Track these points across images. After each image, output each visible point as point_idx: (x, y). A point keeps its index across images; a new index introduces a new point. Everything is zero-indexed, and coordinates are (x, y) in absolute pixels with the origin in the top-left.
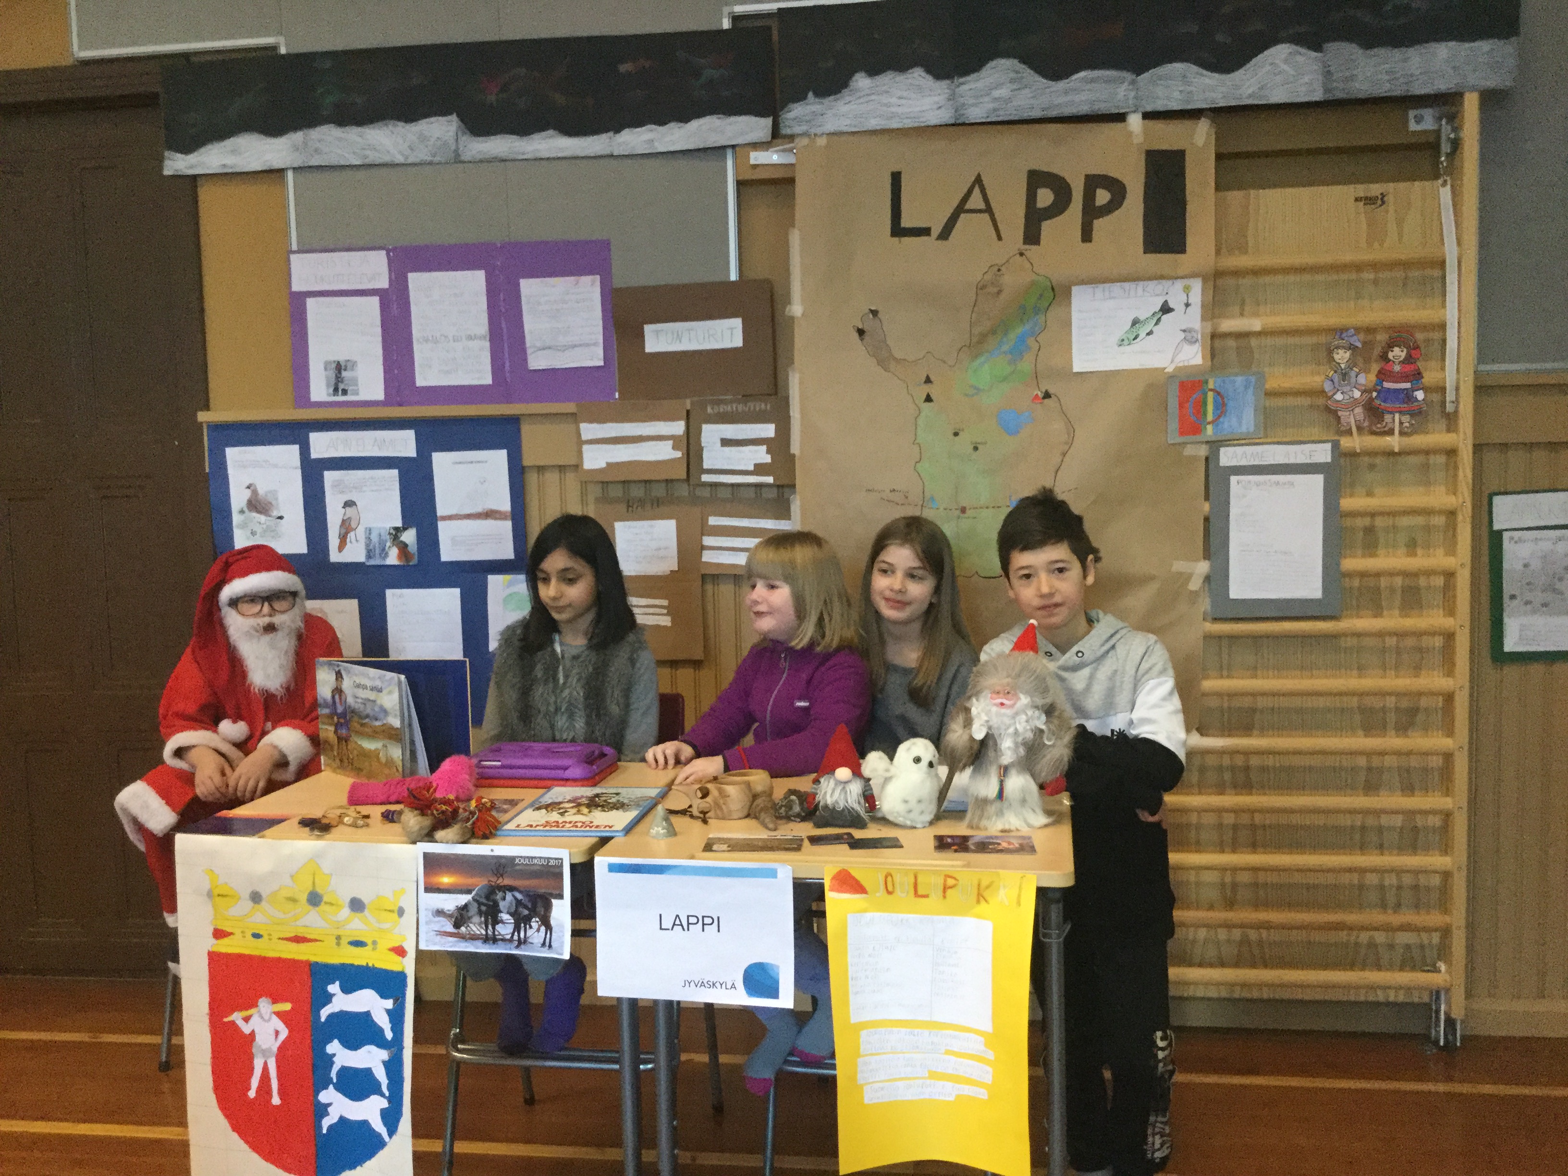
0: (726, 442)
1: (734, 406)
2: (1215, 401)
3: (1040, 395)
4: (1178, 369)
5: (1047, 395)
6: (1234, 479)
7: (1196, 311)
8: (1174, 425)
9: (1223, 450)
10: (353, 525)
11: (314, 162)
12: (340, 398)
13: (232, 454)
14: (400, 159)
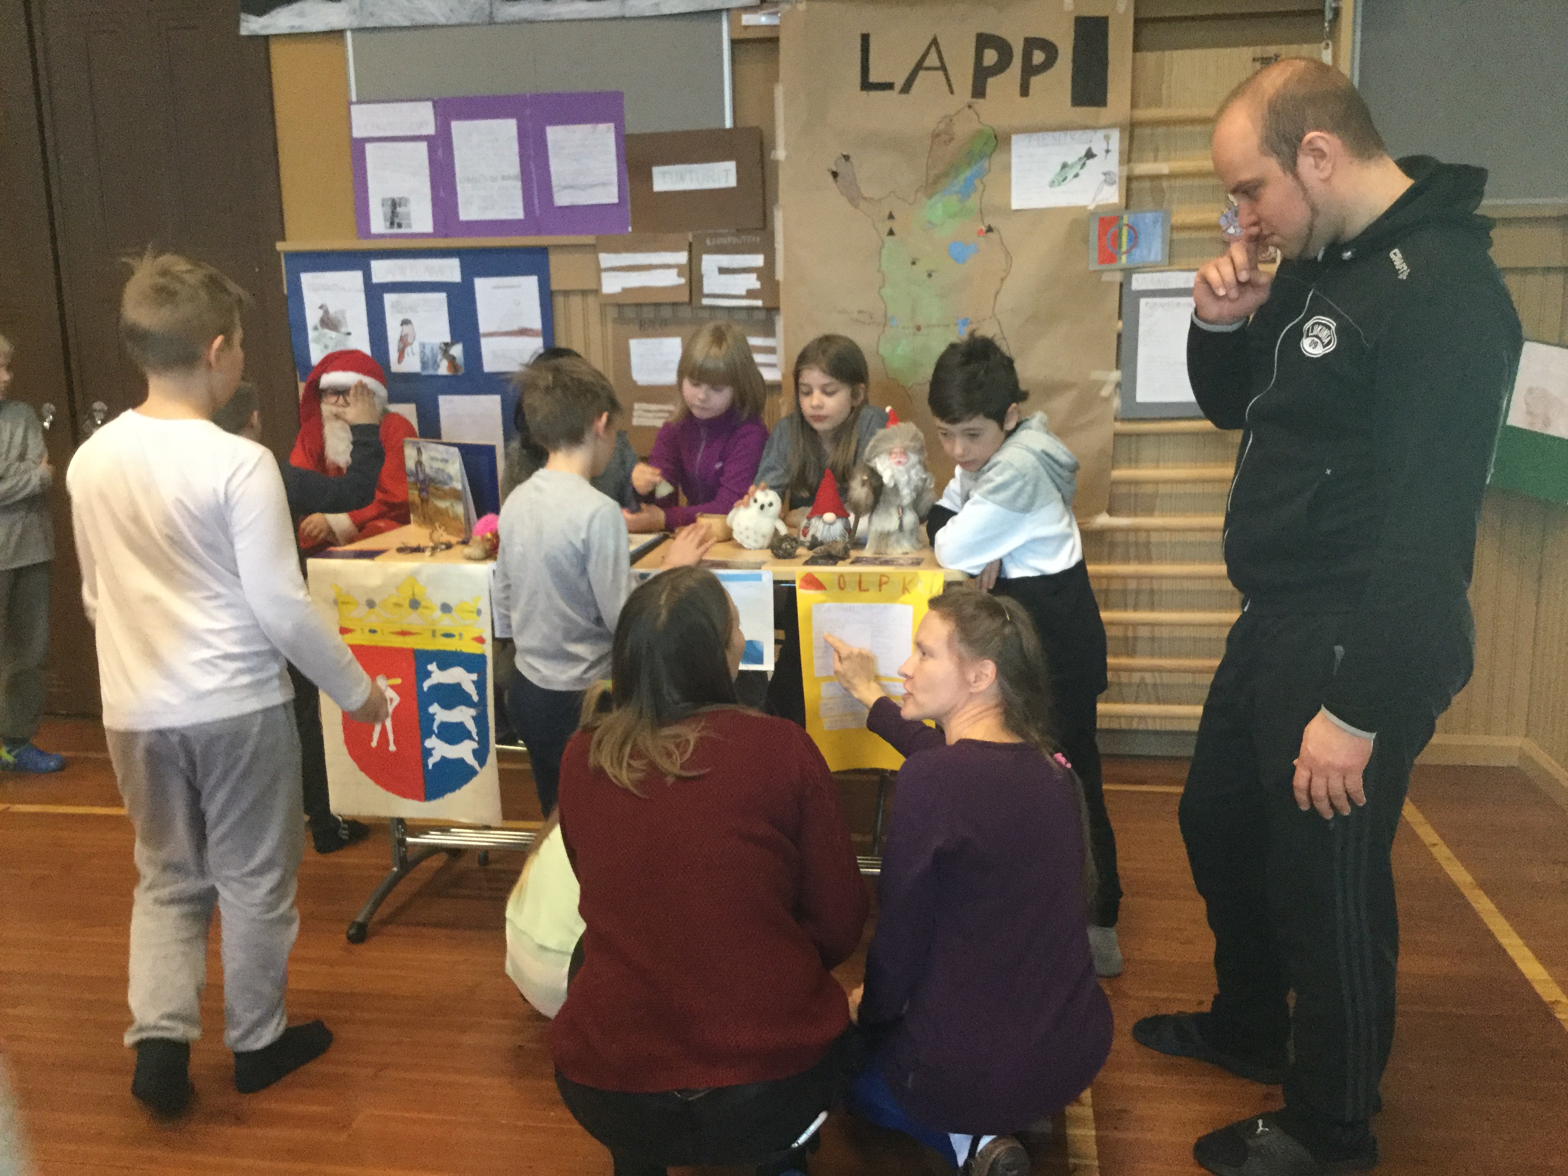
0: (723, 271)
1: (729, 239)
2: (1129, 234)
3: (984, 229)
4: (1098, 207)
5: (990, 229)
6: (1143, 301)
7: (1115, 157)
8: (1094, 255)
9: (1135, 277)
10: (410, 340)
11: (370, 23)
12: (396, 230)
13: (307, 279)
14: (442, 21)
